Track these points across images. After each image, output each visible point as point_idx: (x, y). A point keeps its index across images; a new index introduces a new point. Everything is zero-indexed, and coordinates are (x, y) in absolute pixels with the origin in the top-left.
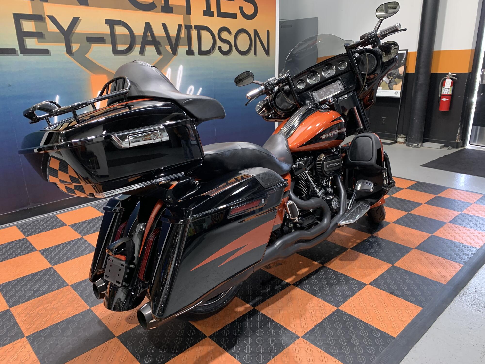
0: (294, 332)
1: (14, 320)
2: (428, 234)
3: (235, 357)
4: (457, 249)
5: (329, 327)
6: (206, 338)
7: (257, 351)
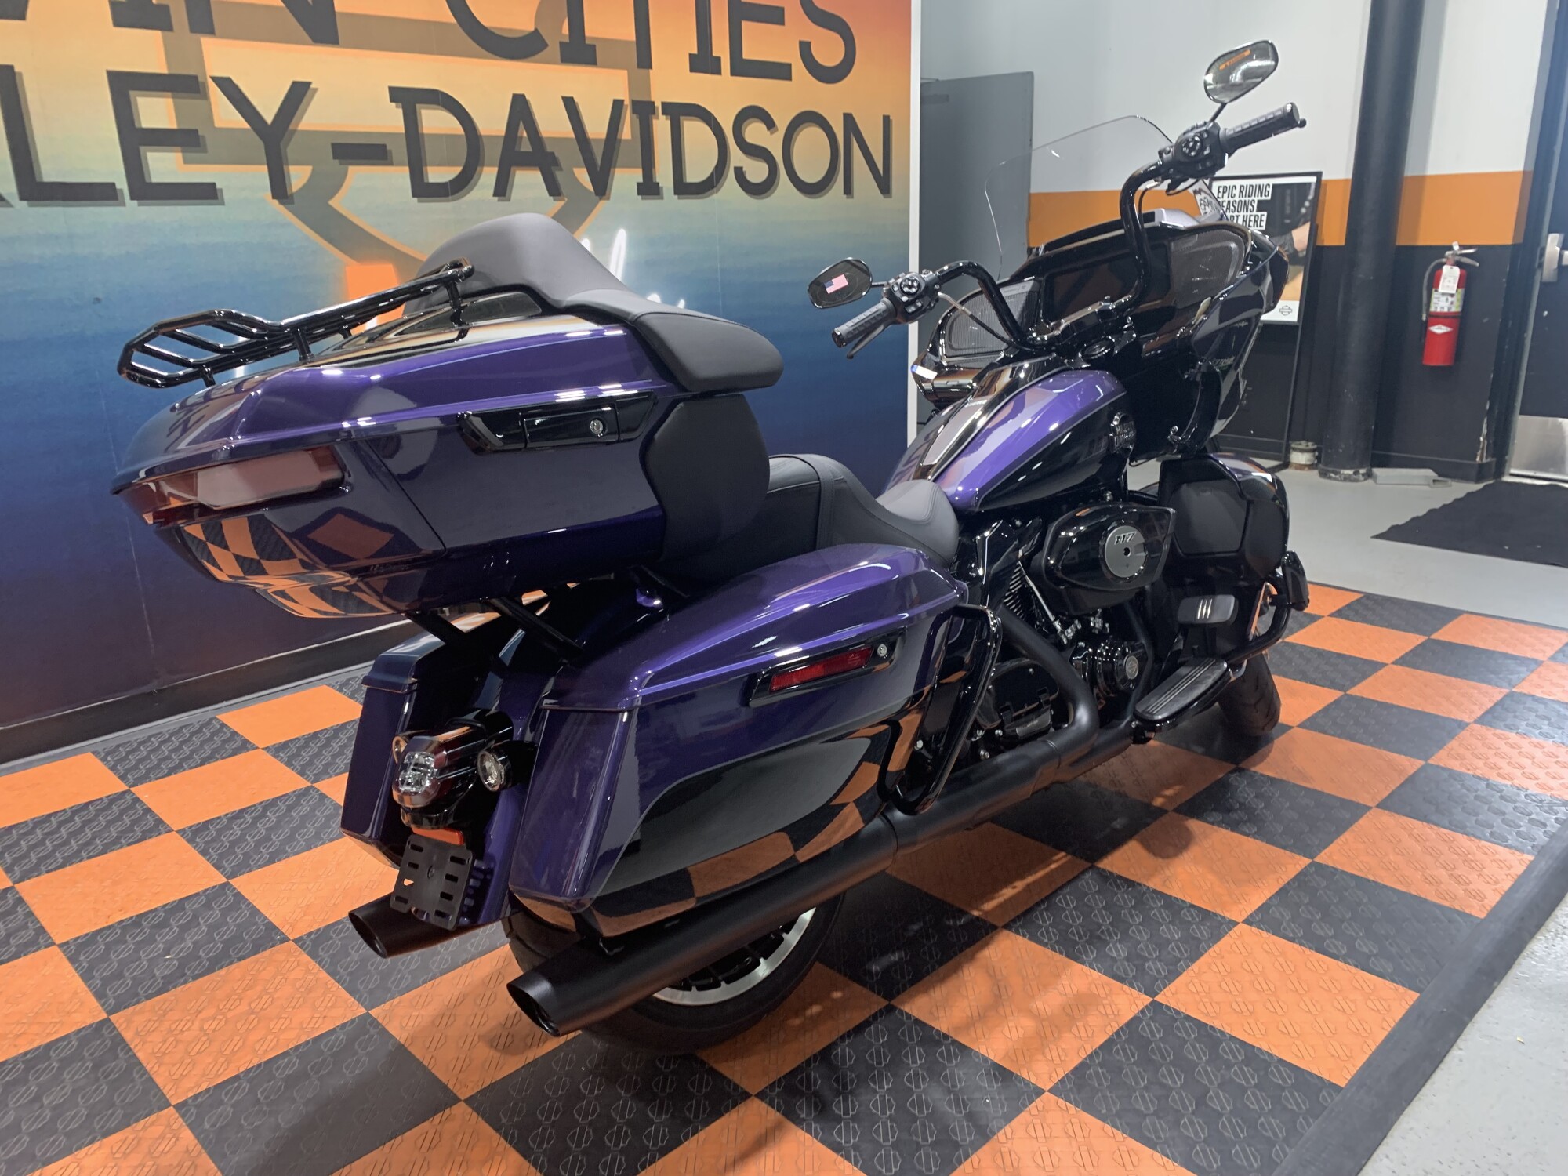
0: (1025, 1075)
1: (130, 1054)
2: (1412, 759)
3: (848, 1159)
4: (1509, 808)
5: (1133, 1057)
6: (749, 1101)
7: (914, 1138)
